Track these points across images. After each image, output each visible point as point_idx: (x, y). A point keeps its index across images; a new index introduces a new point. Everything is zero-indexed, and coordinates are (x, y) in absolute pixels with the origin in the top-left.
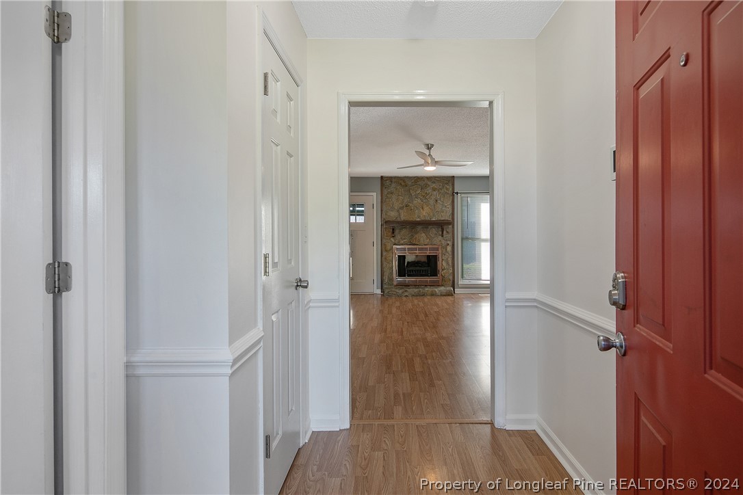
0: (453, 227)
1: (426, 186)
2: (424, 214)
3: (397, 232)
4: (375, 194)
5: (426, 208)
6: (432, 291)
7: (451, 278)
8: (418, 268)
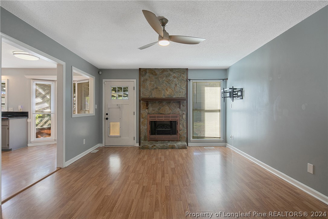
0: (187, 102)
1: (169, 75)
2: (166, 93)
3: (150, 105)
4: (135, 80)
5: (169, 90)
6: (172, 146)
7: (185, 136)
8: (164, 129)
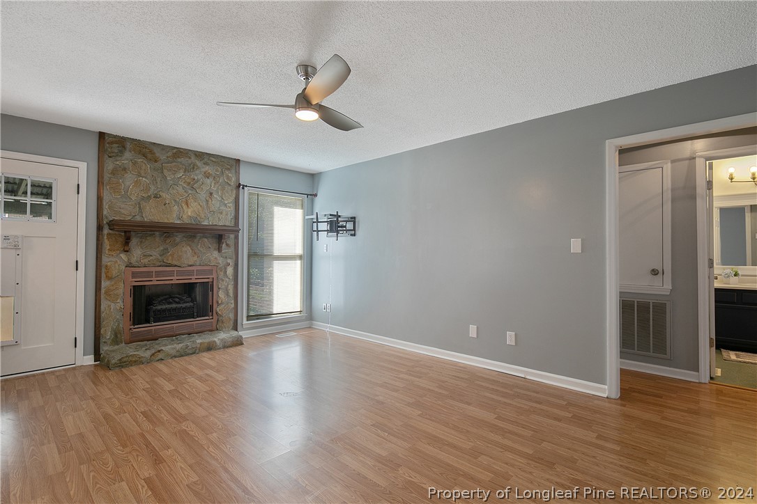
0: (237, 238)
1: (194, 167)
2: (189, 213)
5: (194, 205)
8: (174, 306)
